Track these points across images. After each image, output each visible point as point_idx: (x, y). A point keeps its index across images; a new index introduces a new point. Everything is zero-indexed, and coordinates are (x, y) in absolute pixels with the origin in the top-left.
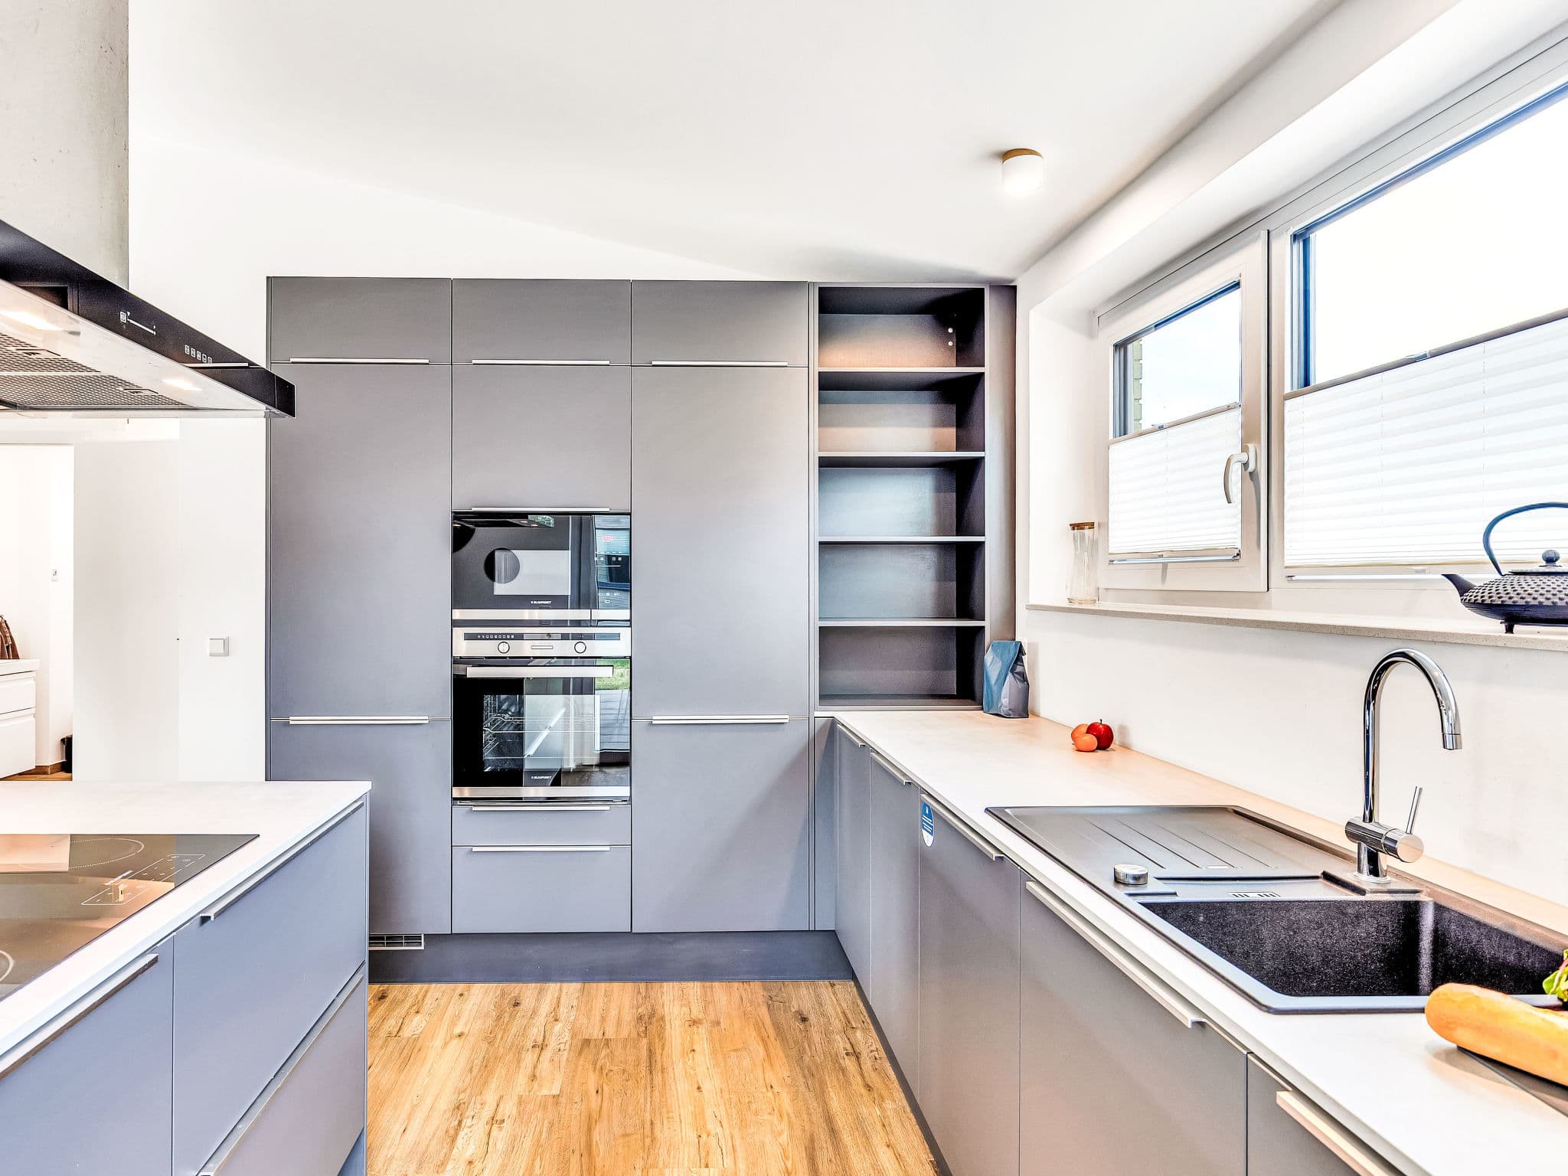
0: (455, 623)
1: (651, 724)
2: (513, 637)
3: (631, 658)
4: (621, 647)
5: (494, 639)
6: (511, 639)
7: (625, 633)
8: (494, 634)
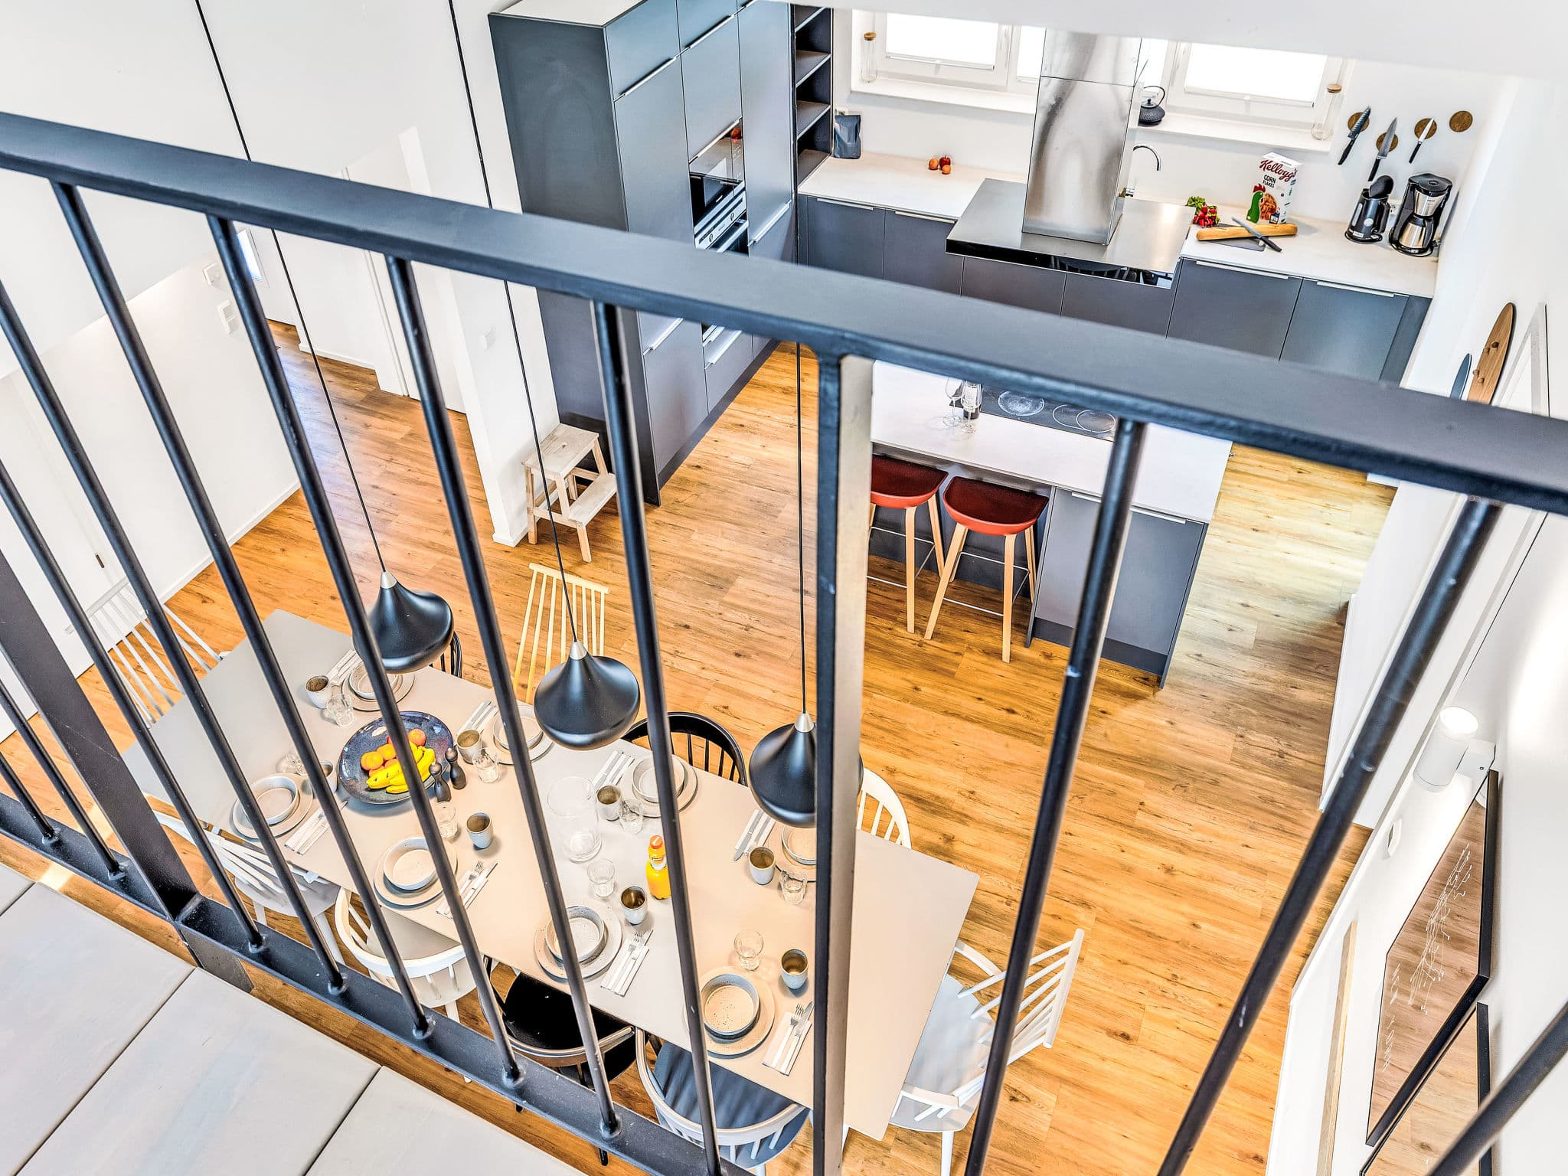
1: (755, 243)
5: (708, 235)
7: (743, 195)
8: (707, 232)
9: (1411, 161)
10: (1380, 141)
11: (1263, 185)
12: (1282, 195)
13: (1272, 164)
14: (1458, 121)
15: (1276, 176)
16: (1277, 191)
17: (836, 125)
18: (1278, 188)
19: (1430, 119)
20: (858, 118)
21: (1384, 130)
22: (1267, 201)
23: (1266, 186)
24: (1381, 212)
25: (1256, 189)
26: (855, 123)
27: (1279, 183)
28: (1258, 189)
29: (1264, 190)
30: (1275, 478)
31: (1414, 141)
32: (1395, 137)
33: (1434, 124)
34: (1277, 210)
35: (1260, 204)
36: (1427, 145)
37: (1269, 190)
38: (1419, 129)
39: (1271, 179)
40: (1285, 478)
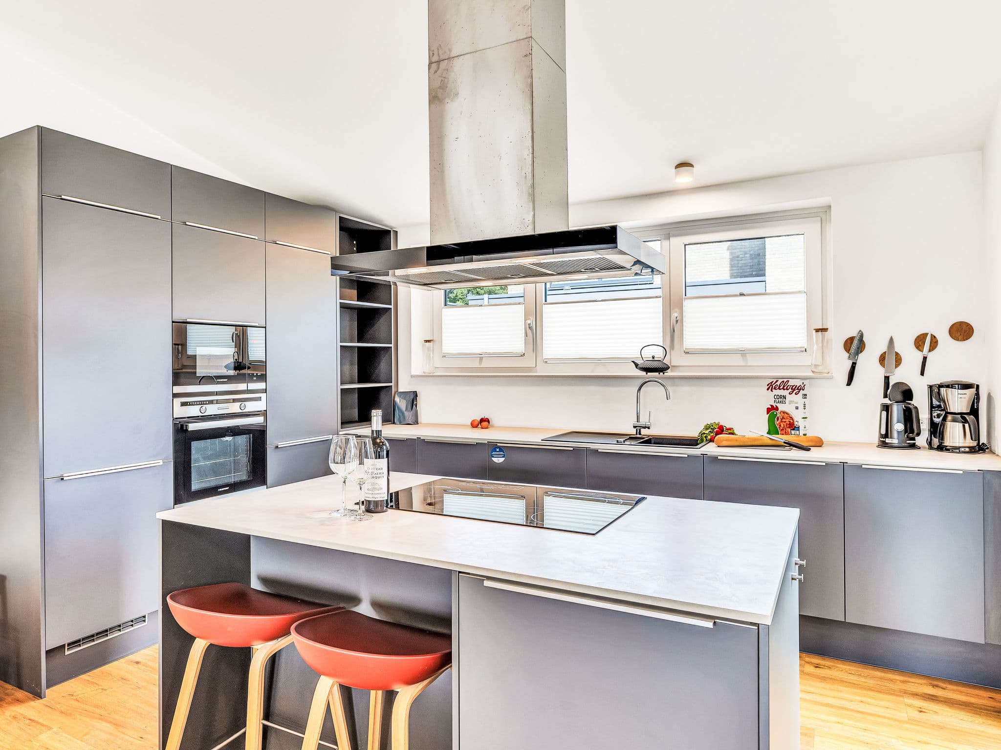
0: (175, 396)
1: (277, 447)
2: (207, 402)
3: (266, 411)
4: (260, 406)
5: (197, 405)
6: (206, 404)
7: (263, 396)
8: (197, 402)
9: (922, 374)
10: (882, 359)
11: (774, 405)
12: (797, 408)
13: (778, 383)
14: (958, 330)
15: (785, 393)
16: (790, 406)
17: (397, 399)
18: (791, 402)
19: (926, 334)
20: (415, 394)
21: (884, 348)
22: (783, 418)
23: (778, 405)
24: (909, 417)
25: (769, 410)
26: (413, 398)
27: (789, 397)
28: (771, 410)
29: (777, 409)
30: (887, 715)
31: (919, 356)
32: (897, 354)
33: (933, 337)
34: (796, 423)
35: (777, 422)
36: (931, 357)
37: (781, 407)
38: (919, 342)
39: (781, 397)
40: (903, 716)
